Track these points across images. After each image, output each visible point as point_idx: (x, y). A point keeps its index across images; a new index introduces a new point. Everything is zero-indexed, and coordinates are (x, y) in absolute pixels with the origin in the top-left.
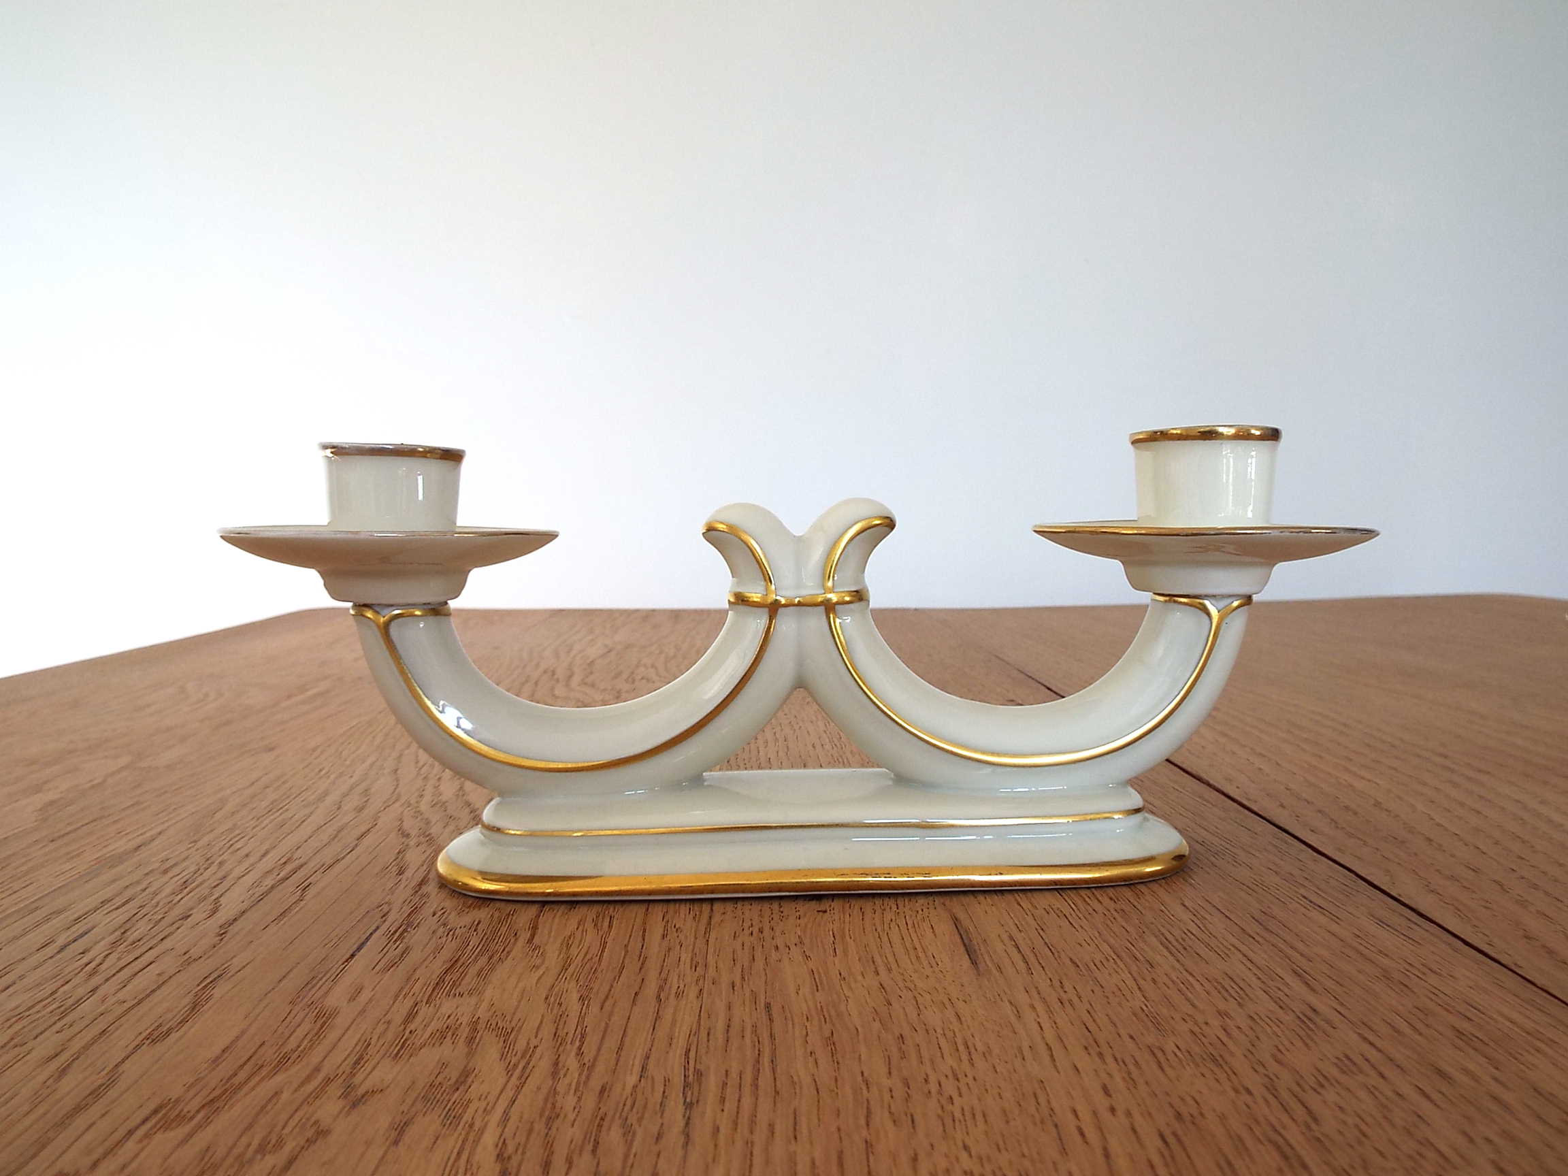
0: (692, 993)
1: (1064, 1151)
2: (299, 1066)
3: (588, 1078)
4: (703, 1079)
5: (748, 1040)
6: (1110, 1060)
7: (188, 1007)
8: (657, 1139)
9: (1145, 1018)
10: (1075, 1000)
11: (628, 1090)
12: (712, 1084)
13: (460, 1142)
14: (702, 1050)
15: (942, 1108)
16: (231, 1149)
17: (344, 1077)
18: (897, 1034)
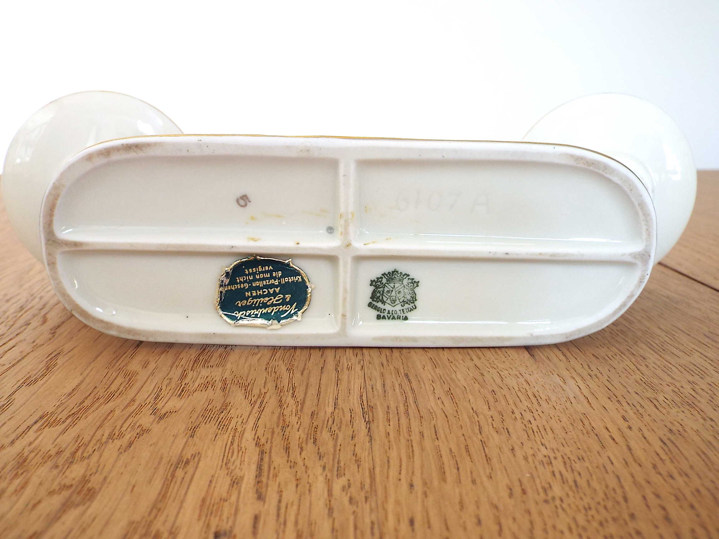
0: (358, 368)
1: (603, 447)
2: (122, 399)
3: (302, 408)
4: (374, 410)
5: (397, 390)
6: (624, 404)
7: (43, 369)
8: (352, 438)
9: (644, 385)
10: (599, 375)
11: (329, 414)
12: (380, 413)
13: (231, 438)
14: (370, 396)
15: (525, 425)
16: (92, 437)
17: (150, 405)
18: (491, 390)
